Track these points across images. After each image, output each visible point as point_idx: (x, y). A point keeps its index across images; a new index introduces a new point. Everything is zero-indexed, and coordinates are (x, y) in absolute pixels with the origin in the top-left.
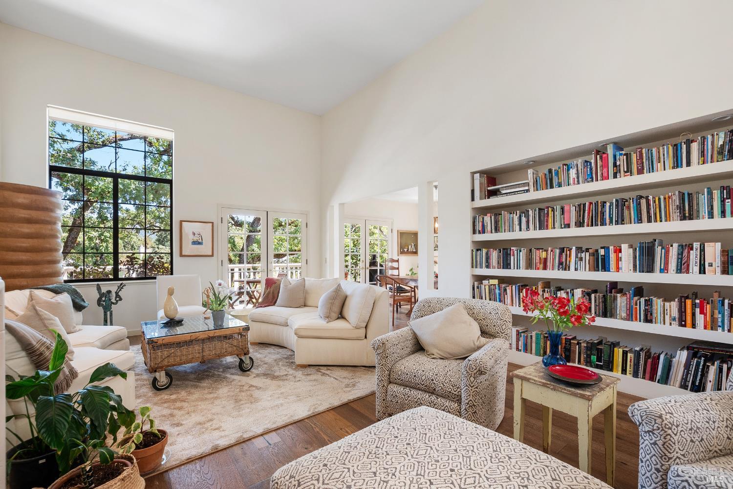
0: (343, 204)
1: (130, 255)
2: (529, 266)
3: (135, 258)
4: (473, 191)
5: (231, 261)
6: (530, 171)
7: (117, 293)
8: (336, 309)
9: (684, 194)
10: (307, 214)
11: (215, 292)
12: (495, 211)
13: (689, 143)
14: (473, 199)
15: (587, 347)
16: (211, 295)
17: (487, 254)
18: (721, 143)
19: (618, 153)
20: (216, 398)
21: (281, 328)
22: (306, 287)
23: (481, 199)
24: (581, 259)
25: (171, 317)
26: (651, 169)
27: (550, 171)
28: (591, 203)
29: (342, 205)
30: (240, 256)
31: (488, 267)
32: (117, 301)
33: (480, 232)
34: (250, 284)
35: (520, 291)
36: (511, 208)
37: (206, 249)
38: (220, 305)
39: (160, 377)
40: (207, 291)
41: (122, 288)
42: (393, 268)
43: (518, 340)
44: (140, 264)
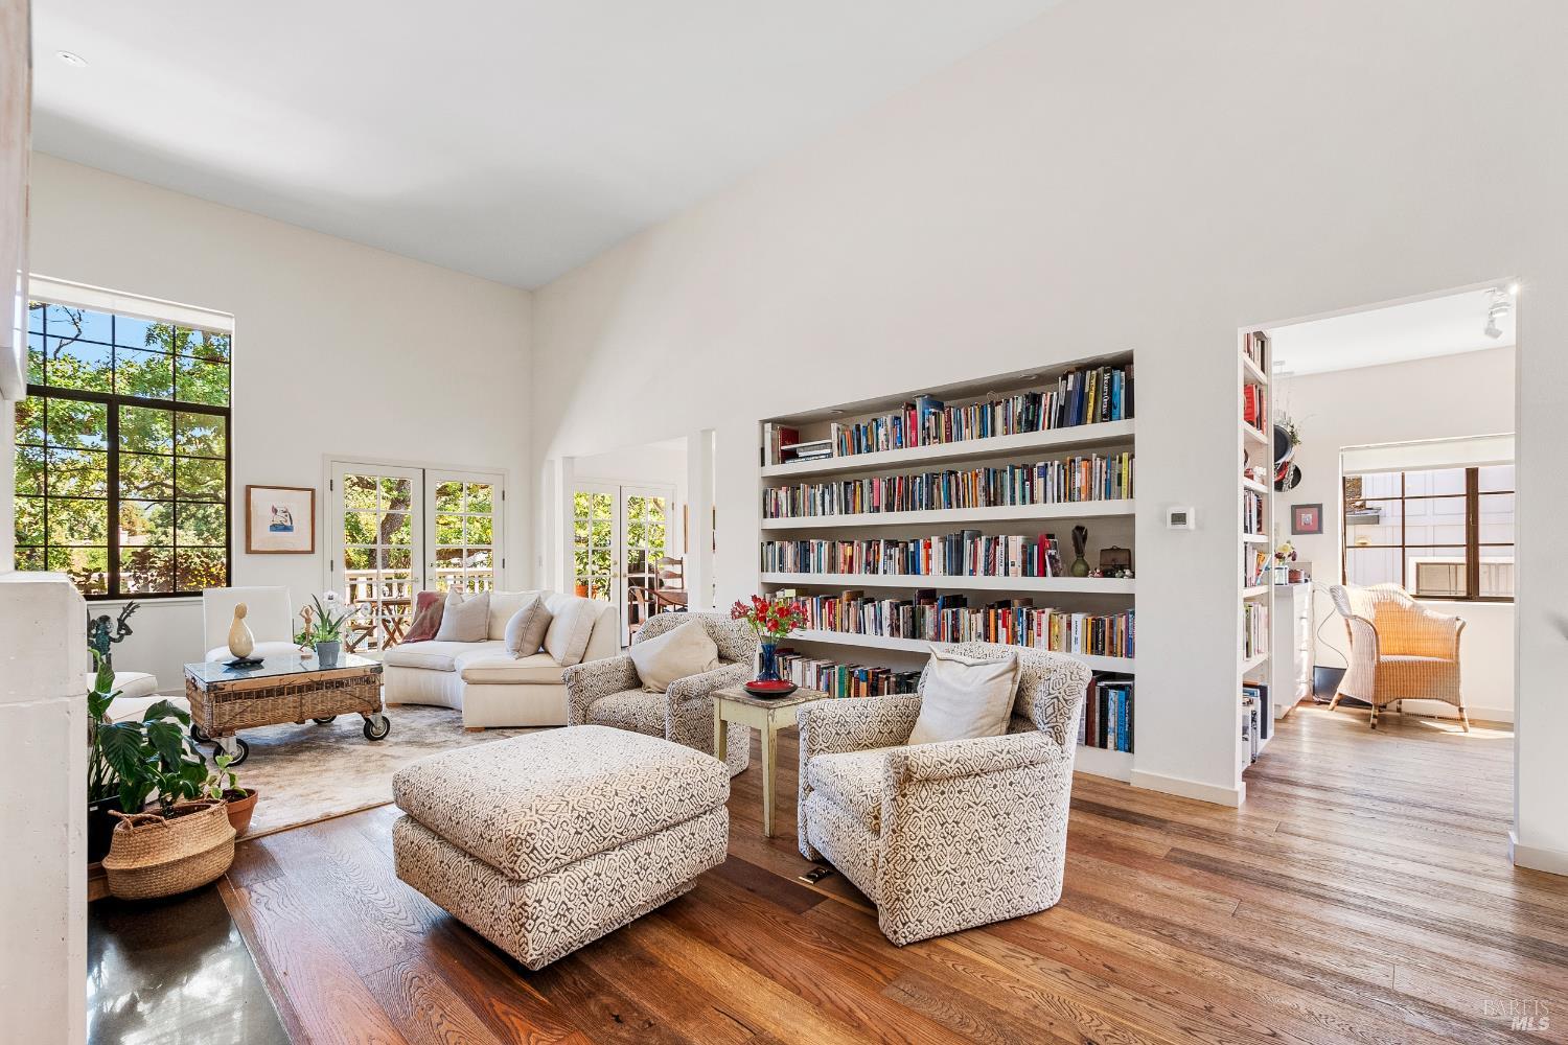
0: (572, 458)
1: (139, 550)
2: (832, 568)
3: (150, 556)
4: (763, 450)
5: (350, 564)
6: (834, 426)
7: (121, 622)
8: (534, 637)
9: (989, 470)
10: (503, 475)
11: (321, 611)
12: (792, 482)
13: (993, 405)
14: (763, 464)
15: (896, 682)
16: (315, 619)
17: (781, 549)
18: (1019, 410)
19: (926, 411)
20: (326, 771)
21: (443, 674)
22: (491, 604)
23: (773, 463)
24: (891, 556)
25: (243, 655)
26: (960, 438)
27: (858, 427)
28: (901, 478)
29: (569, 460)
30: (371, 553)
31: (781, 570)
32: (122, 636)
33: (772, 516)
34: (391, 607)
35: (822, 607)
36: (811, 478)
37: (299, 538)
38: (330, 632)
39: (228, 745)
40: (307, 612)
41: (132, 611)
42: (673, 576)
43: (818, 680)
44: (159, 568)
